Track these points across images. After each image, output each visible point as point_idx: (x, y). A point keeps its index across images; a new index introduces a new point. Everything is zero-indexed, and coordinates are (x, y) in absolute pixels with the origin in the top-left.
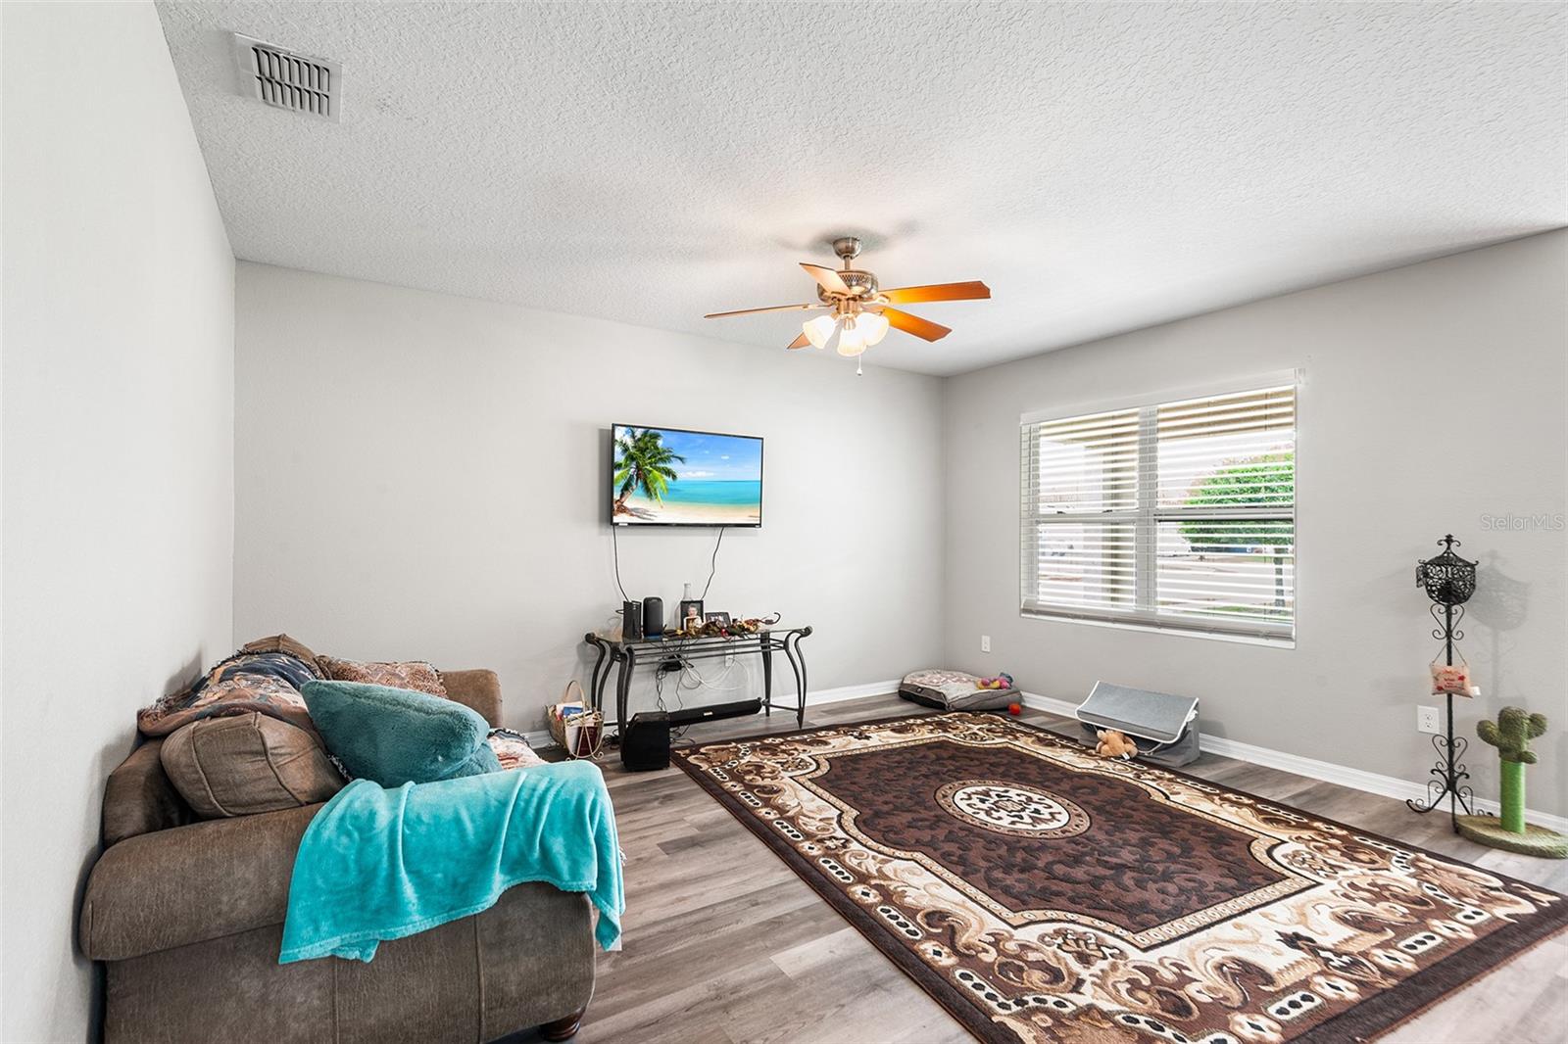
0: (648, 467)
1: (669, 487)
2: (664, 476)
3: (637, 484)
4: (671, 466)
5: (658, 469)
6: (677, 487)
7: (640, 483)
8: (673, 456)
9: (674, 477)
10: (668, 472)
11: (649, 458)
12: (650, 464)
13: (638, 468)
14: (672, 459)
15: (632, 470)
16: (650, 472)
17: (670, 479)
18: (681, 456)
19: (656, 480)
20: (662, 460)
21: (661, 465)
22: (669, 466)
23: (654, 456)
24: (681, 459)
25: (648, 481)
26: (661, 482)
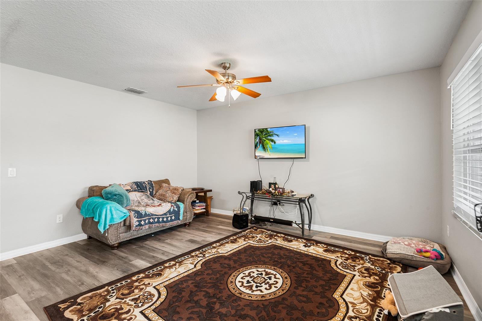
0: (264, 139)
1: (272, 147)
2: (271, 142)
3: (259, 146)
4: (274, 138)
5: (268, 139)
6: (276, 147)
7: (261, 145)
8: (274, 134)
9: (275, 143)
10: (272, 141)
11: (265, 135)
12: (265, 137)
13: (260, 139)
14: (274, 135)
15: (258, 140)
16: (265, 140)
17: (273, 144)
18: (277, 134)
19: (267, 144)
20: (270, 136)
21: (269, 138)
22: (272, 138)
23: (266, 134)
24: (277, 135)
25: (264, 145)
26: (269, 144)
